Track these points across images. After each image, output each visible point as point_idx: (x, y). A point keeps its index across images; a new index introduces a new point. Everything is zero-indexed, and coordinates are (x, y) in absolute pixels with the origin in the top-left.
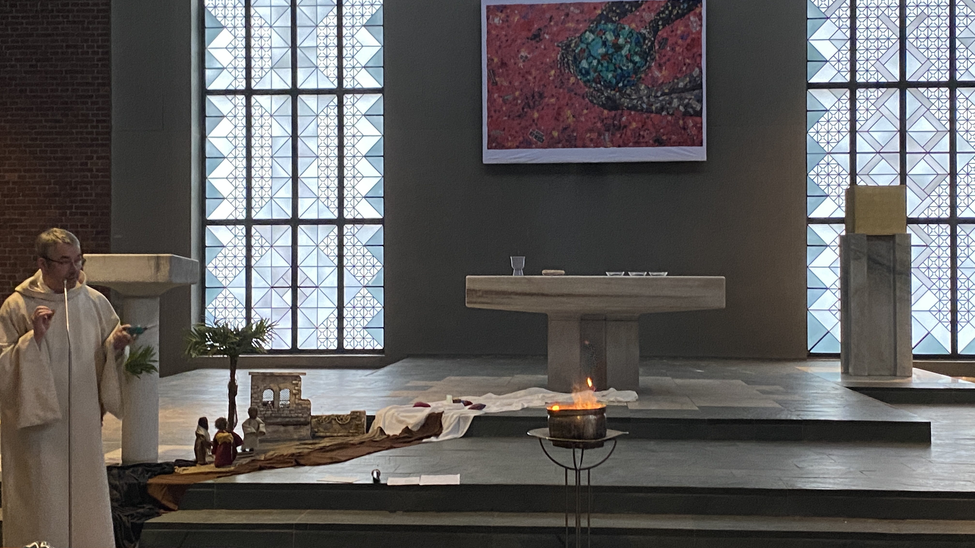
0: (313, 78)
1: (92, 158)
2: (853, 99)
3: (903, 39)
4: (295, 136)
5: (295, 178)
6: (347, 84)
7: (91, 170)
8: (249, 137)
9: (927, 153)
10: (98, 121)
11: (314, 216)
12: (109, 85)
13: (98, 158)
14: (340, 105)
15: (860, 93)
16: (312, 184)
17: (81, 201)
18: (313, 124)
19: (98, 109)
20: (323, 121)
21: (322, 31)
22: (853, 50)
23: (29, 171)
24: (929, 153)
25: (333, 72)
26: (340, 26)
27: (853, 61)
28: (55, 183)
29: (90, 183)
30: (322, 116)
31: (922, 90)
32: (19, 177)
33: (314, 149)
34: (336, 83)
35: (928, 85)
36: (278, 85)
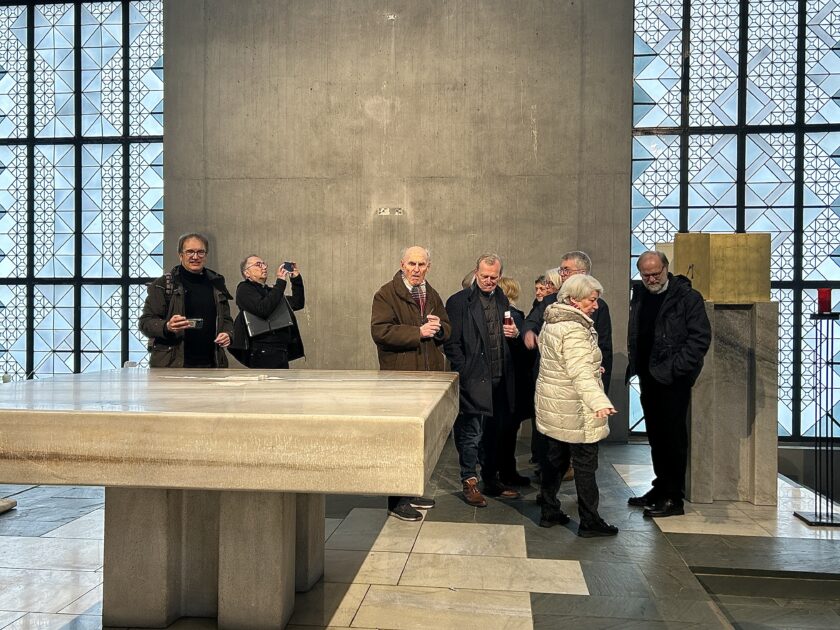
0: (98, 126)
2: (684, 147)
3: (742, 76)
4: (78, 189)
5: (78, 233)
6: (133, 132)
8: (31, 189)
9: (768, 207)
11: (98, 275)
14: (126, 155)
15: (693, 140)
16: (97, 240)
18: (98, 175)
20: (107, 171)
21: (106, 75)
22: (685, 90)
24: (771, 207)
25: (119, 119)
26: (126, 69)
27: (685, 103)
30: (107, 166)
31: (764, 135)
33: (99, 202)
34: (121, 130)
35: (771, 129)
36: (61, 134)
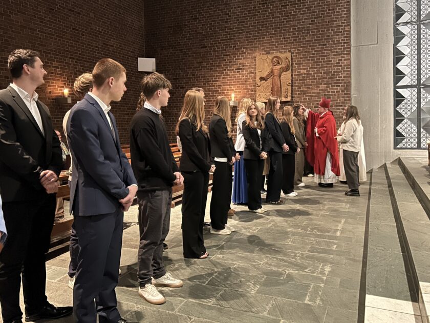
1: (342, 60)
7: (341, 66)
10: (344, 43)
12: (350, 25)
13: (344, 60)
17: (337, 80)
19: (344, 37)
23: (312, 68)
28: (324, 73)
29: (341, 72)
32: (307, 71)
